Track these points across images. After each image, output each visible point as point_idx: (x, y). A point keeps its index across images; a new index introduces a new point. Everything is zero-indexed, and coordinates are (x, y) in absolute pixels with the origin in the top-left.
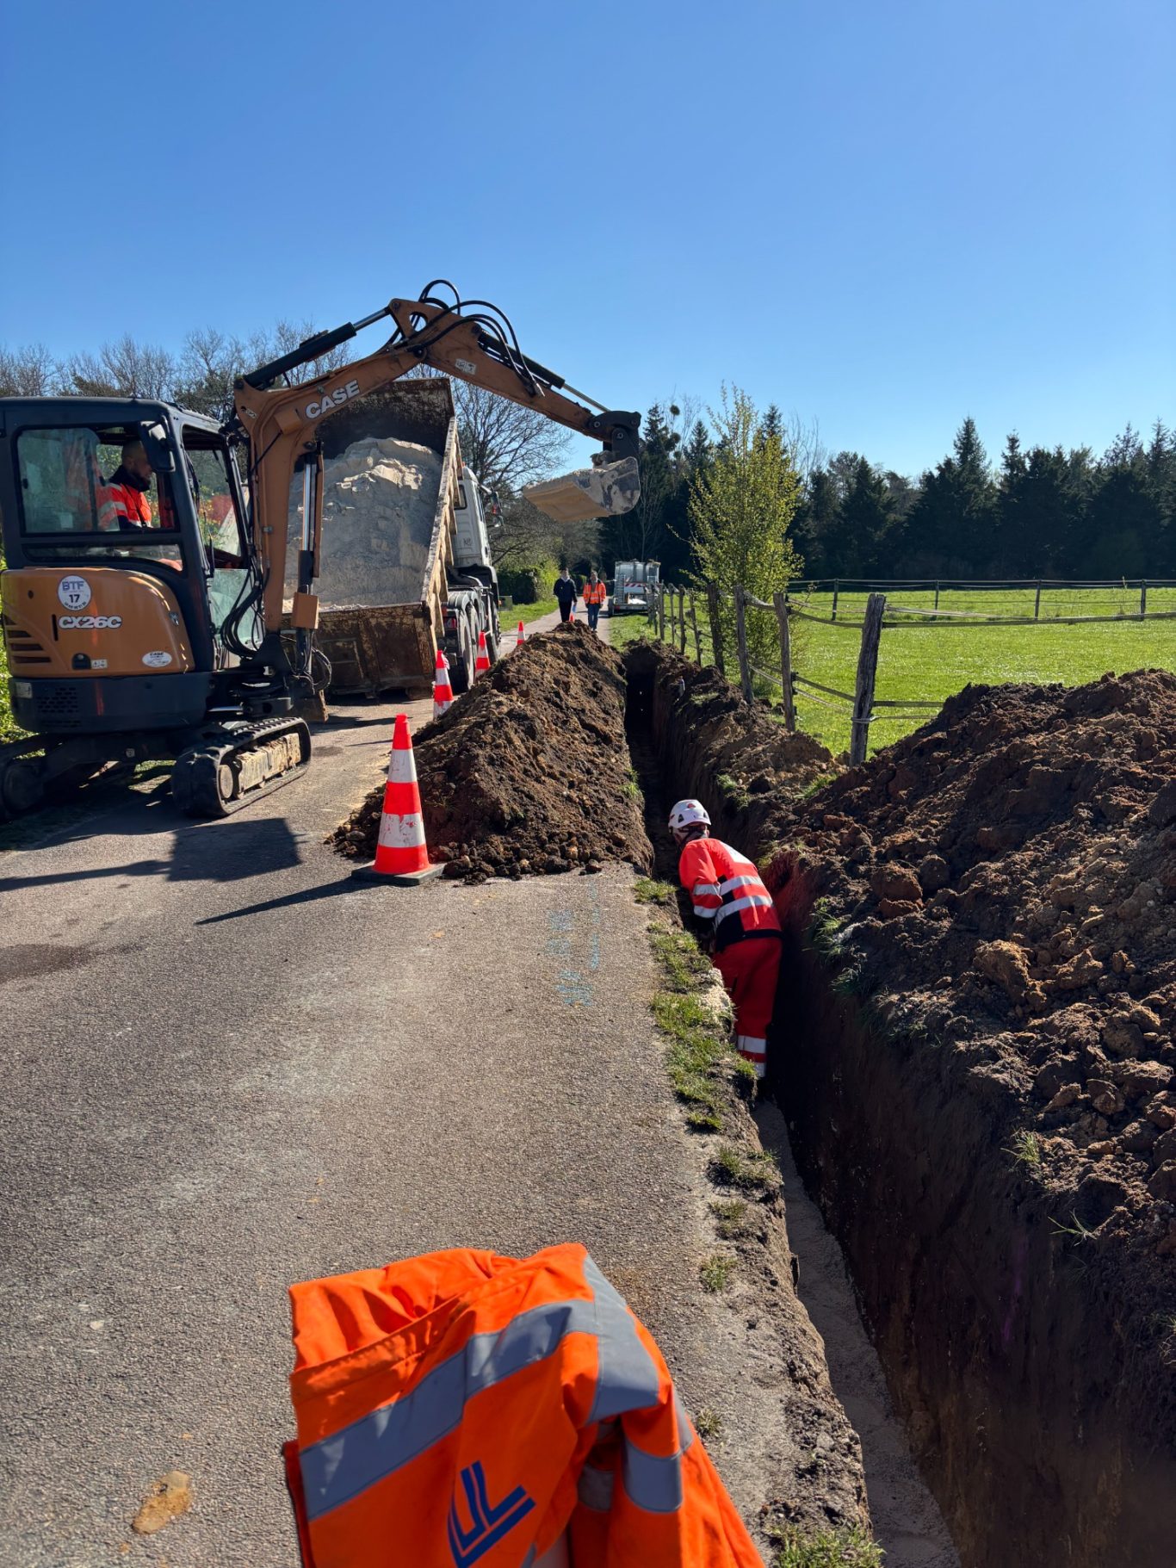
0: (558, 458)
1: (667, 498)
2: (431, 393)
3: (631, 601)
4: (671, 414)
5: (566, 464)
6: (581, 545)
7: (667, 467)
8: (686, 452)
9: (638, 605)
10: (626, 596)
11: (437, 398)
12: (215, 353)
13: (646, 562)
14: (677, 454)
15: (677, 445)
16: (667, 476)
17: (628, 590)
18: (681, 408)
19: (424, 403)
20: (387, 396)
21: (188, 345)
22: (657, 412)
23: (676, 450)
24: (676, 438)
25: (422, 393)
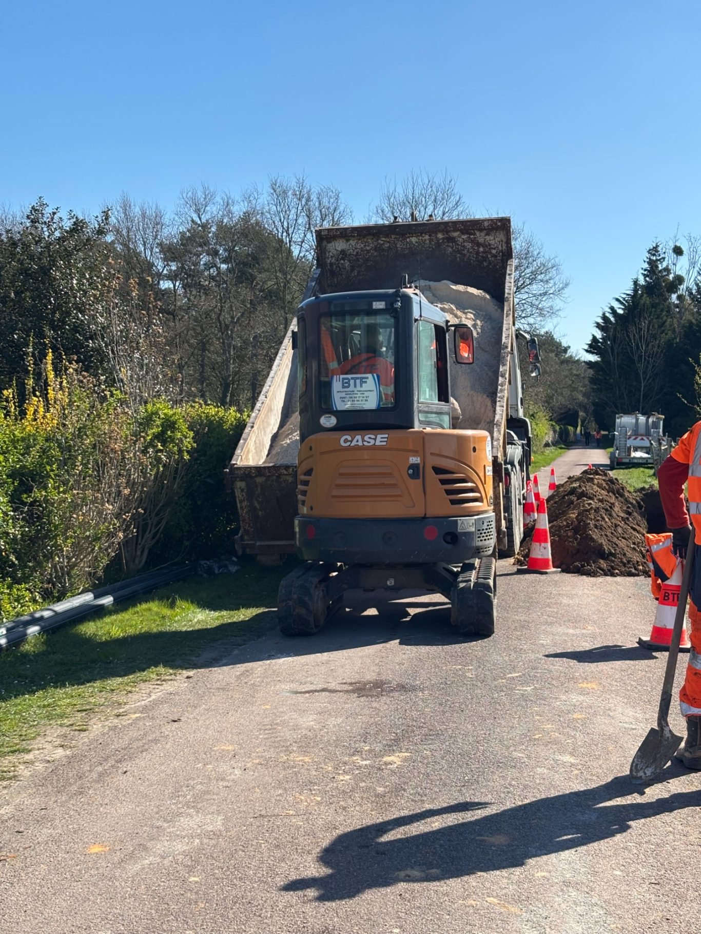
0: (551, 307)
1: (669, 343)
2: (488, 234)
3: (633, 454)
4: (673, 256)
5: (560, 313)
6: (567, 392)
7: (668, 311)
8: (691, 294)
9: (641, 458)
10: (629, 449)
11: (494, 240)
12: (208, 208)
13: (647, 413)
14: (680, 297)
15: (681, 287)
16: (669, 320)
17: (630, 443)
18: (685, 248)
19: (479, 245)
20: (440, 236)
21: (182, 202)
22: (657, 251)
23: (680, 292)
24: (679, 280)
25: (478, 233)
